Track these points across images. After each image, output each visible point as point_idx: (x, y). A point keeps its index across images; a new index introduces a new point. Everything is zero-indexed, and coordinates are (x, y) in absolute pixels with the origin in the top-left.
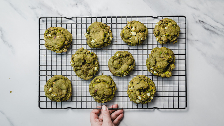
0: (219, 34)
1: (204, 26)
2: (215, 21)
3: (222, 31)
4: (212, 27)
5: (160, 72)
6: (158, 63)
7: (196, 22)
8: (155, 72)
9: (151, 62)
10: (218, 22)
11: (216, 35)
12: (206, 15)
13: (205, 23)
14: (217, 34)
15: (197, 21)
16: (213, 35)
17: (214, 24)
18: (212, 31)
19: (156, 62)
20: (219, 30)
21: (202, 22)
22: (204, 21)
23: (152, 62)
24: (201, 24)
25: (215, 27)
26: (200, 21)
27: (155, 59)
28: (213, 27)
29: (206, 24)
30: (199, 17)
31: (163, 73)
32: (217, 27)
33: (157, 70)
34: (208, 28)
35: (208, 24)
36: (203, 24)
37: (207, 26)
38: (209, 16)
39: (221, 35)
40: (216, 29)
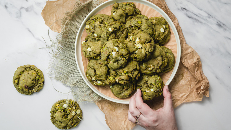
0: (202, 23)
1: (186, 13)
2: (198, 8)
3: (206, 19)
4: (195, 14)
5: (103, 79)
6: (97, 71)
7: (178, 9)
8: (99, 82)
9: (90, 72)
10: (201, 10)
12: (189, 2)
13: (188, 11)
14: (201, 22)
15: (180, 8)
16: (196, 23)
17: (197, 11)
18: (195, 19)
19: (95, 71)
20: (203, 19)
21: (184, 10)
22: (187, 8)
23: (92, 72)
24: (183, 11)
25: (199, 15)
26: (182, 8)
27: (93, 68)
28: (197, 15)
30: (181, 3)
31: (106, 80)
32: (201, 15)
33: (99, 78)
34: (190, 16)
35: (191, 11)
36: (185, 11)
38: (192, 3)
39: (205, 23)
40: (199, 17)
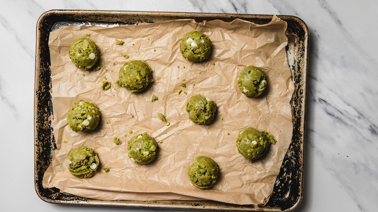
11: (343, 125)
29: (330, 106)
37: (330, 109)
